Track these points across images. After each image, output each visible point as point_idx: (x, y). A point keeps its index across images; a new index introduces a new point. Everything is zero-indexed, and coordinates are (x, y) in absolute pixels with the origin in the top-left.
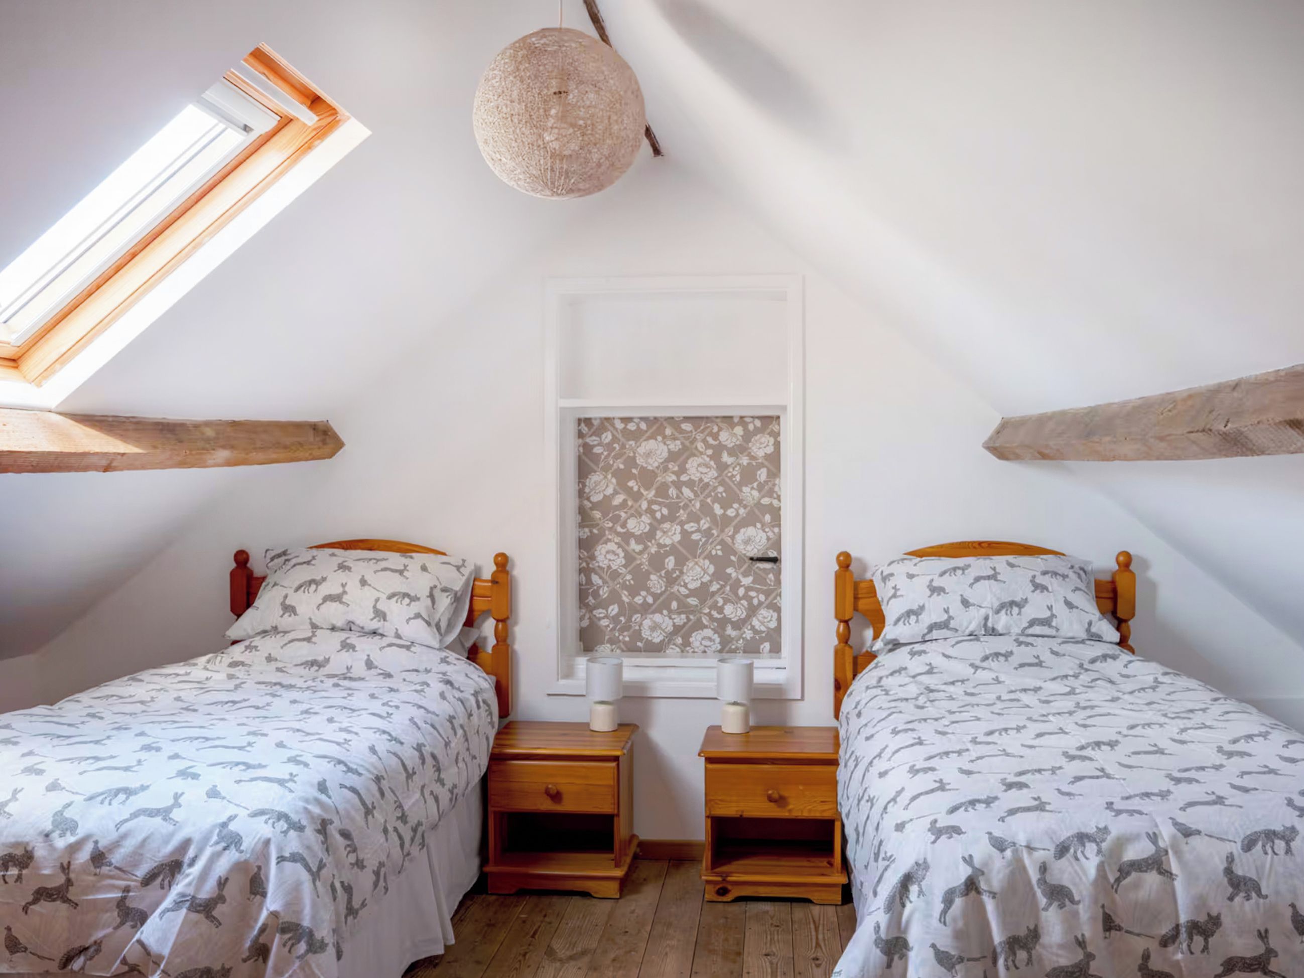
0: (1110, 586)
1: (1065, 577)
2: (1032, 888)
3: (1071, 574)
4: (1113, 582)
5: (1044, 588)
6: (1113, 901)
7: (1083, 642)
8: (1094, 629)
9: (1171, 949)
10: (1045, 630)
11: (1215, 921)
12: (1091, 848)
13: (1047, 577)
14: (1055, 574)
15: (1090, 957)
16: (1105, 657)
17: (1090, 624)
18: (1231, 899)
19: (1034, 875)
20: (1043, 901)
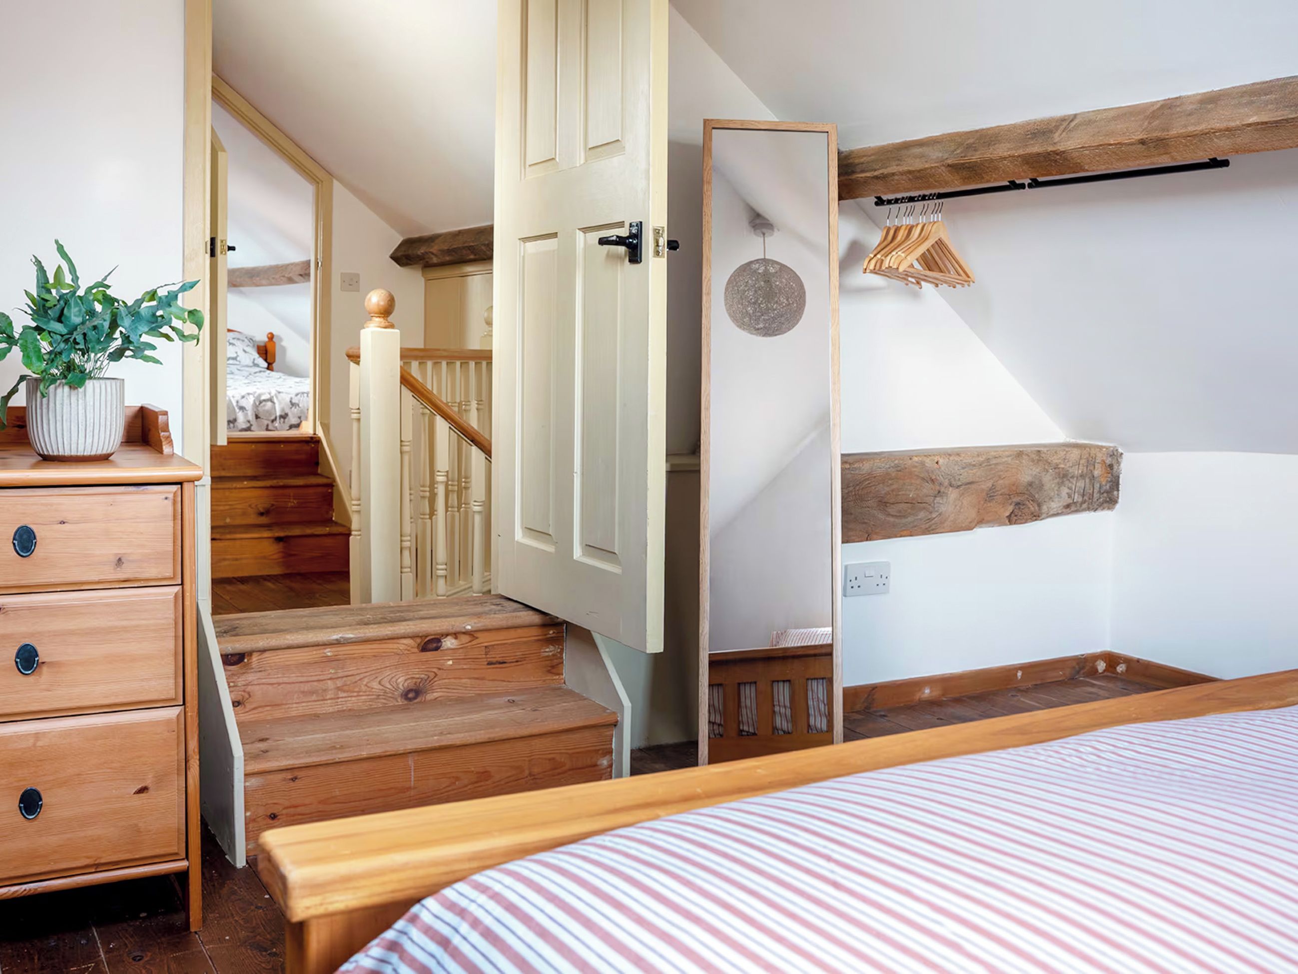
0: (264, 349)
1: (243, 341)
2: (234, 408)
3: (246, 340)
4: (265, 347)
5: (233, 344)
6: (258, 410)
7: (251, 367)
8: (256, 362)
9: (274, 423)
10: (235, 362)
11: (287, 415)
12: (251, 396)
13: (235, 340)
14: (238, 339)
15: (251, 425)
16: (260, 372)
17: (254, 359)
18: (291, 408)
19: (235, 404)
20: (237, 410)
